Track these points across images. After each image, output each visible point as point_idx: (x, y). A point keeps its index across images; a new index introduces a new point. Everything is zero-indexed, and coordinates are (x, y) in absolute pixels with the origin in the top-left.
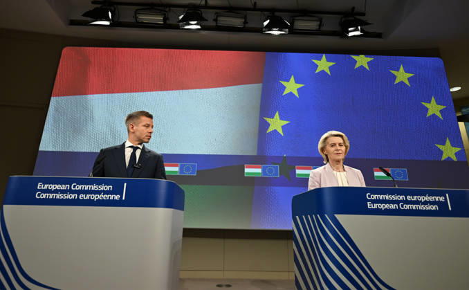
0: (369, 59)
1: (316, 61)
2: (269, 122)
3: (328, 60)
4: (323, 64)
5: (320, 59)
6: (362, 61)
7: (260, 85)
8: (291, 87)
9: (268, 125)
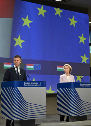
0: (61, 11)
1: (38, 9)
2: (16, 40)
4: (42, 11)
5: (40, 8)
6: (58, 11)
7: (12, 19)
8: (27, 22)
9: (15, 42)
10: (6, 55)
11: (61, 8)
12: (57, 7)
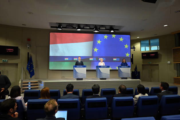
0: (115, 36)
3: (107, 36)
4: (106, 37)
5: (105, 36)
6: (114, 36)
7: (93, 41)
8: (99, 42)
9: (94, 50)
10: (90, 55)
11: (115, 34)
12: (113, 34)
